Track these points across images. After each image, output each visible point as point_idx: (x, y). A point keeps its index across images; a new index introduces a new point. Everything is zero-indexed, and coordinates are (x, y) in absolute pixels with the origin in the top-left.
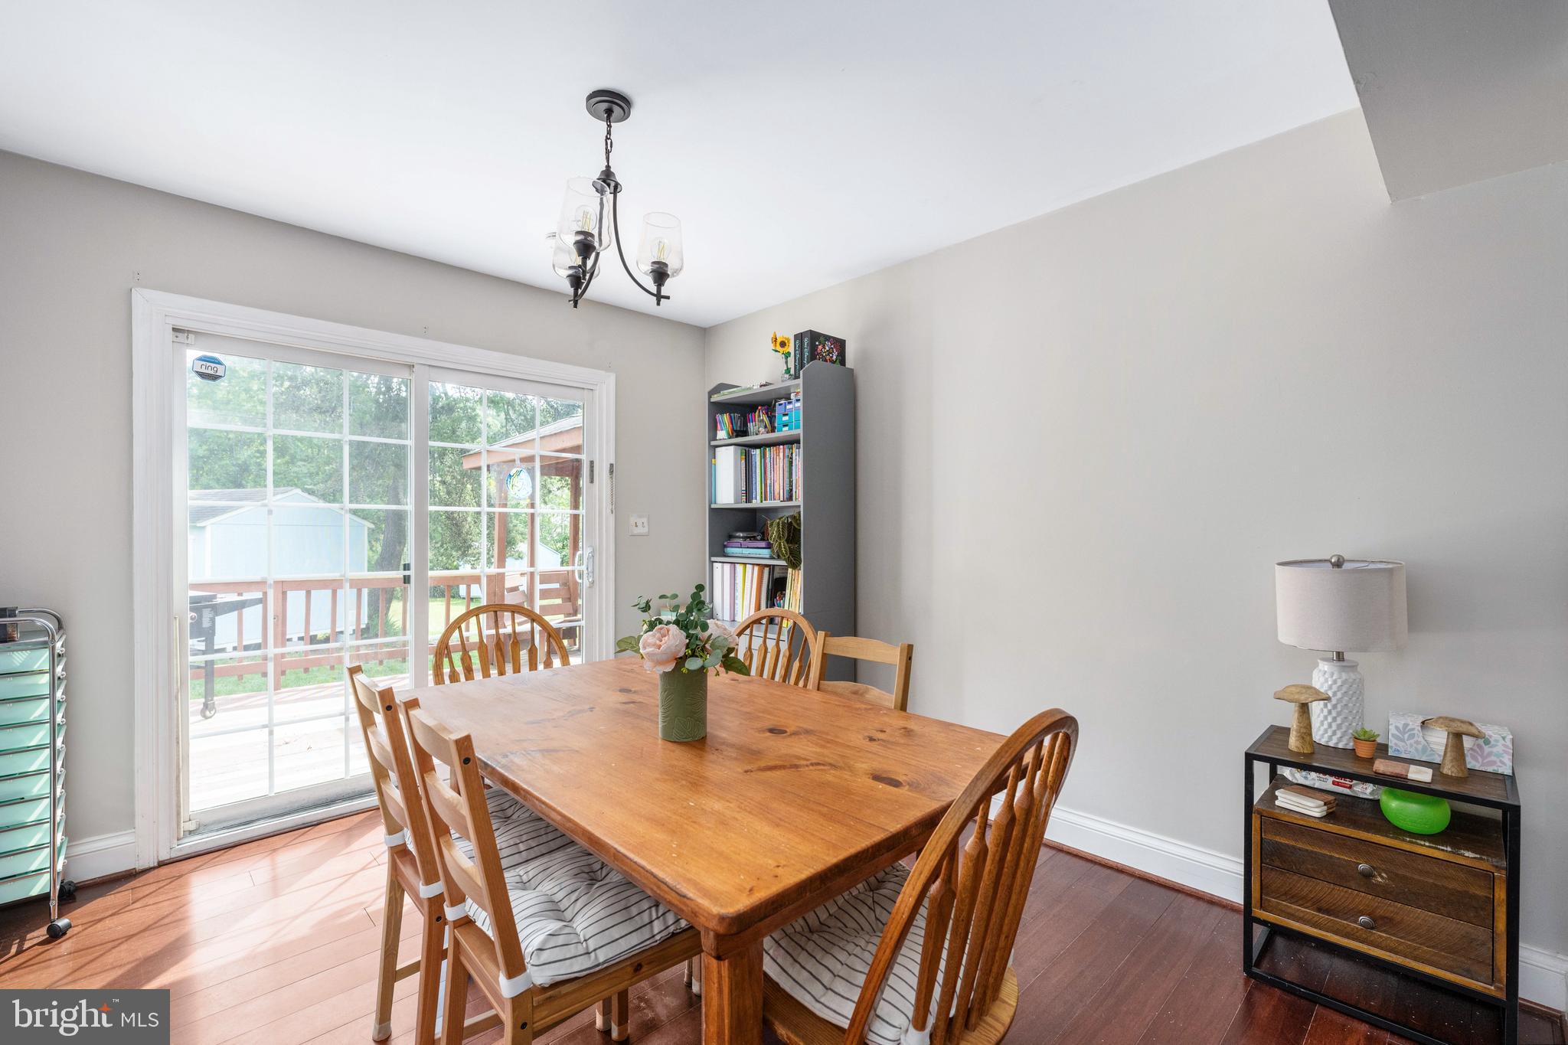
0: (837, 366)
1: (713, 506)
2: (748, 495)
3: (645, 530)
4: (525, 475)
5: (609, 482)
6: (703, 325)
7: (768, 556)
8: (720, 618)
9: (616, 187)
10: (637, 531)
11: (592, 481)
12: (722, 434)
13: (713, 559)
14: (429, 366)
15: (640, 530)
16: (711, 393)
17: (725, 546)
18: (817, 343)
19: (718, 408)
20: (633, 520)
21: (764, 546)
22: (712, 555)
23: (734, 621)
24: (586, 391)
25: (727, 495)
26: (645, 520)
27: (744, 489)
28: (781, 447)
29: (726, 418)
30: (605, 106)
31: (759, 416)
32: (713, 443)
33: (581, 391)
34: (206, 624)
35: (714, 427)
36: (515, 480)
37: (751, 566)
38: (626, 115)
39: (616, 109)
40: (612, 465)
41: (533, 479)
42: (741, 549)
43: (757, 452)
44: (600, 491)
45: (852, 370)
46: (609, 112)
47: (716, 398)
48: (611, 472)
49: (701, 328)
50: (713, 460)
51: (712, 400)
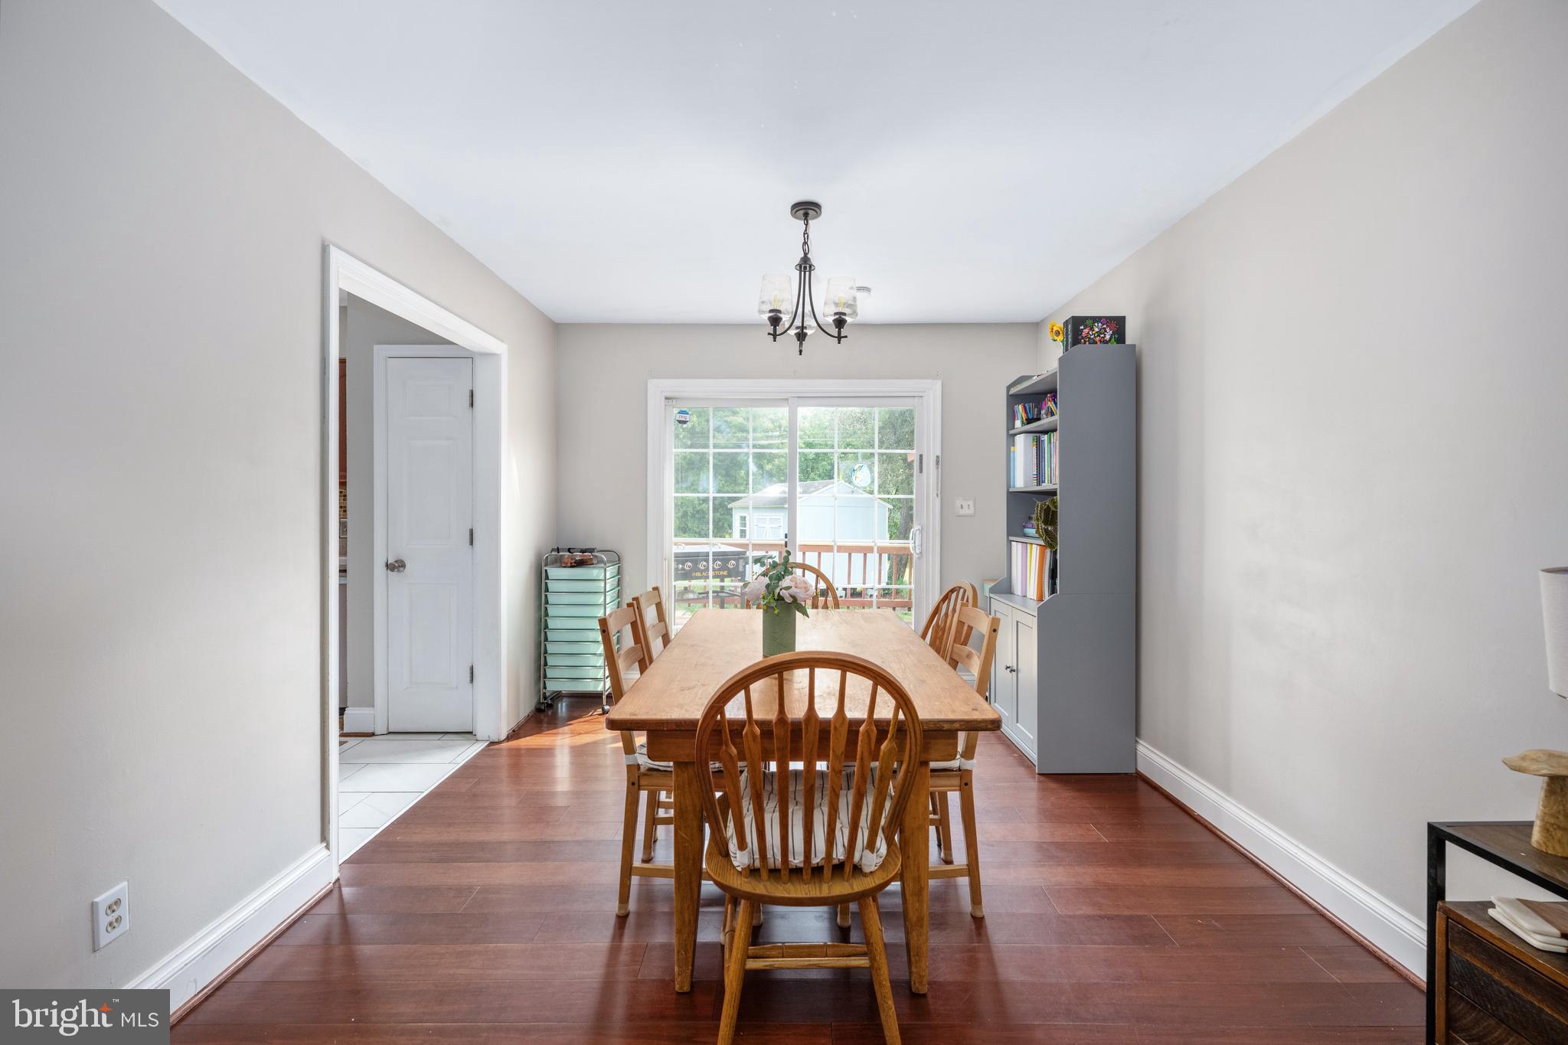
0: (1114, 345)
2: (1040, 479)
3: (971, 511)
4: (865, 469)
5: (935, 472)
6: (1036, 321)
9: (810, 267)
10: (962, 512)
11: (921, 471)
12: (1018, 423)
13: (1011, 538)
14: (799, 397)
15: (966, 511)
16: (1009, 388)
17: (1024, 527)
18: (1082, 327)
19: (1014, 399)
20: (958, 503)
22: (1009, 534)
24: (916, 398)
25: (1021, 481)
26: (971, 503)
27: (1035, 473)
29: (1020, 408)
30: (802, 212)
33: (912, 399)
34: (741, 569)
35: (1011, 416)
36: (858, 474)
38: (818, 214)
39: (810, 212)
40: (938, 457)
41: (872, 471)
43: (1045, 438)
44: (928, 478)
45: (1133, 346)
46: (806, 215)
47: (1013, 391)
48: (938, 463)
49: (1035, 323)
50: (1012, 448)
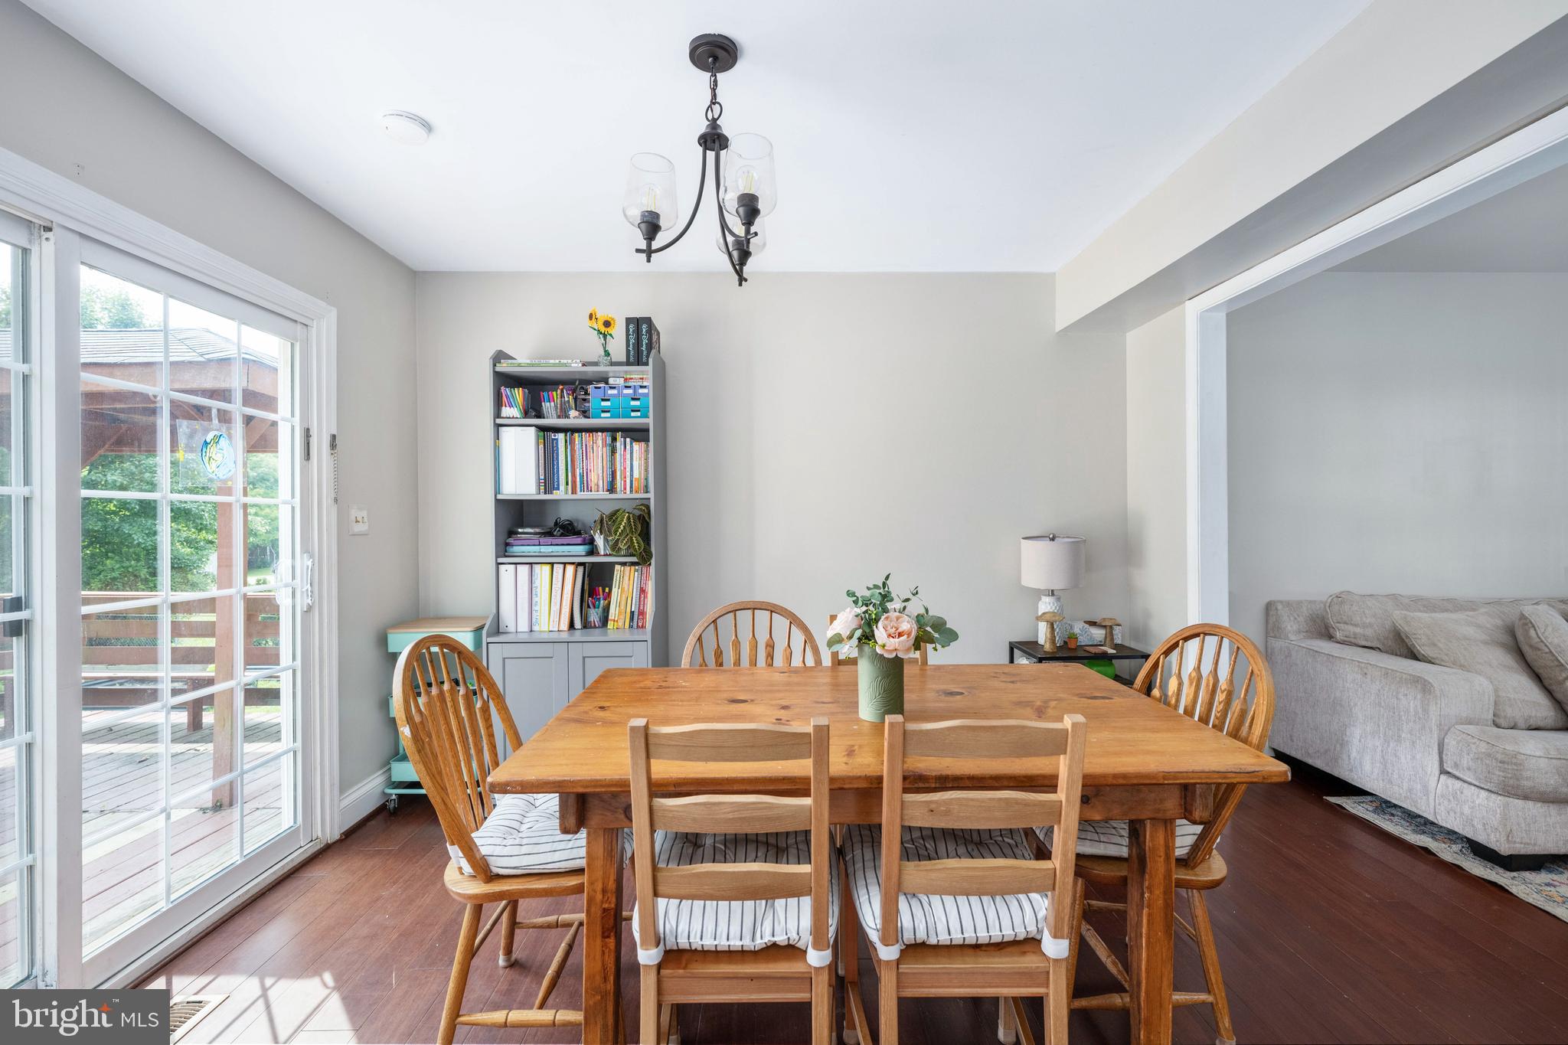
1: (499, 497)
7: (584, 553)
8: (512, 629)
21: (579, 542)
23: (531, 631)
28: (600, 434)
31: (562, 396)
32: (499, 421)
37: (562, 566)
42: (538, 547)
51: (498, 369)
